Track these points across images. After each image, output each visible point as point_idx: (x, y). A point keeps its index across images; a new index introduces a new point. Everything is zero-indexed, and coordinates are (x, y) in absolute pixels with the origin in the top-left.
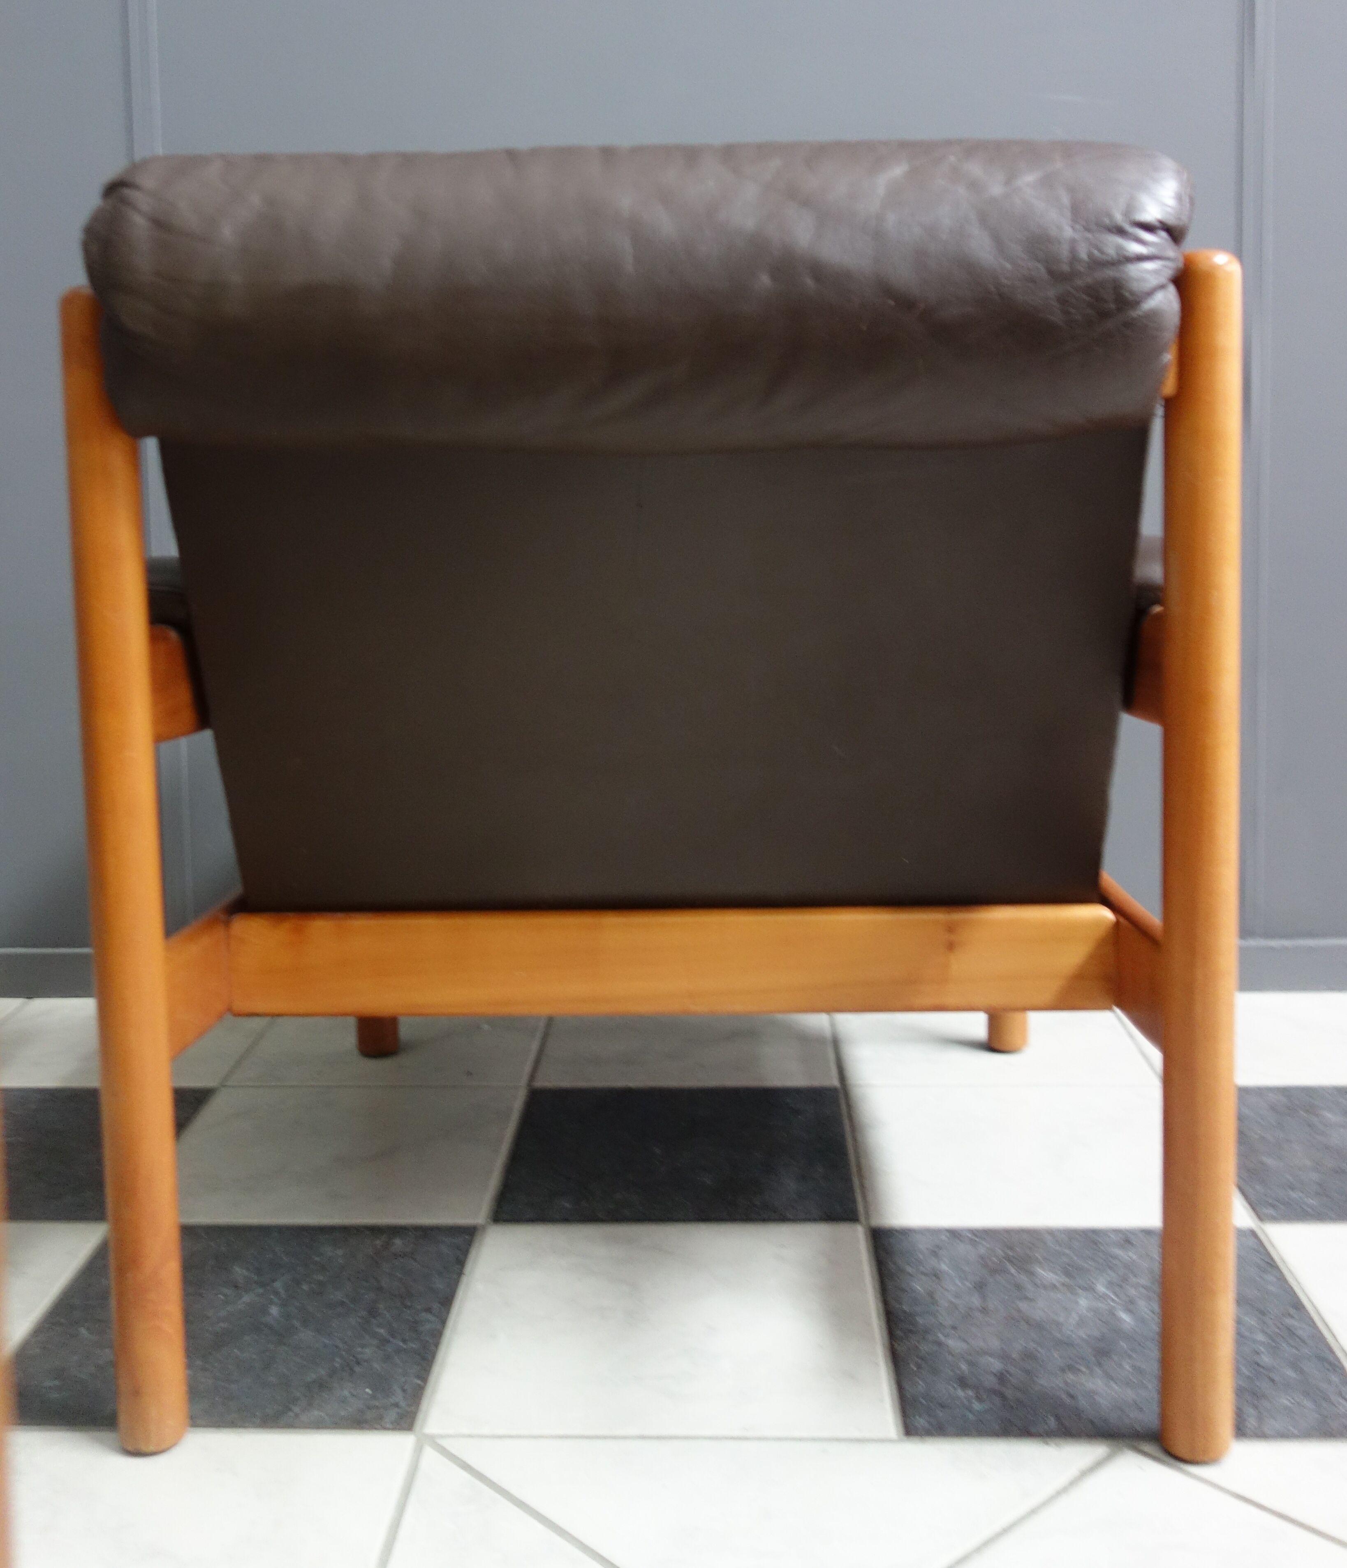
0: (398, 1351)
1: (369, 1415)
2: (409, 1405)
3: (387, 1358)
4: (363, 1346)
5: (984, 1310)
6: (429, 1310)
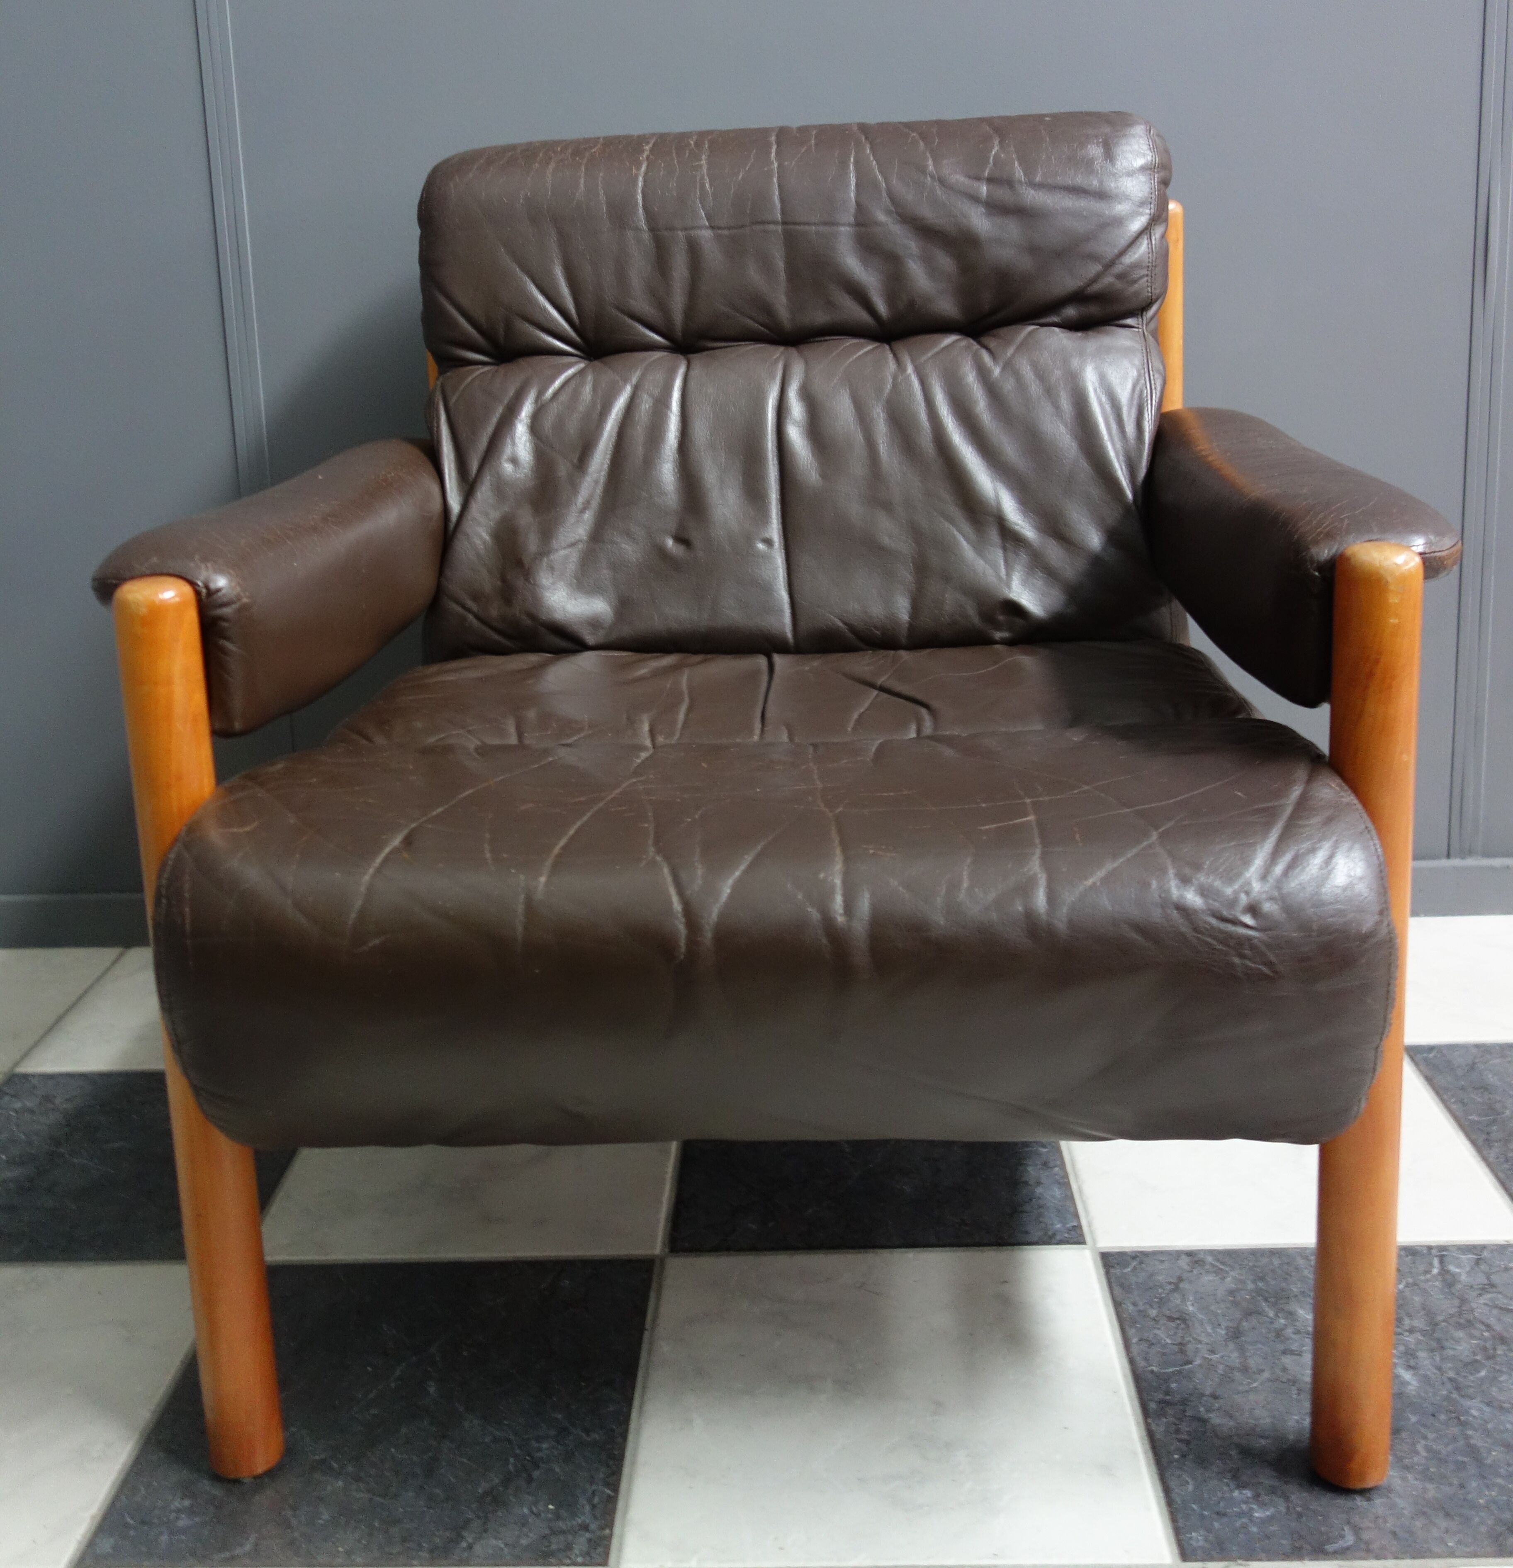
0: (580, 1445)
1: (556, 1543)
2: (602, 1528)
3: (568, 1456)
4: (539, 1439)
5: (1245, 1370)
6: (610, 1383)
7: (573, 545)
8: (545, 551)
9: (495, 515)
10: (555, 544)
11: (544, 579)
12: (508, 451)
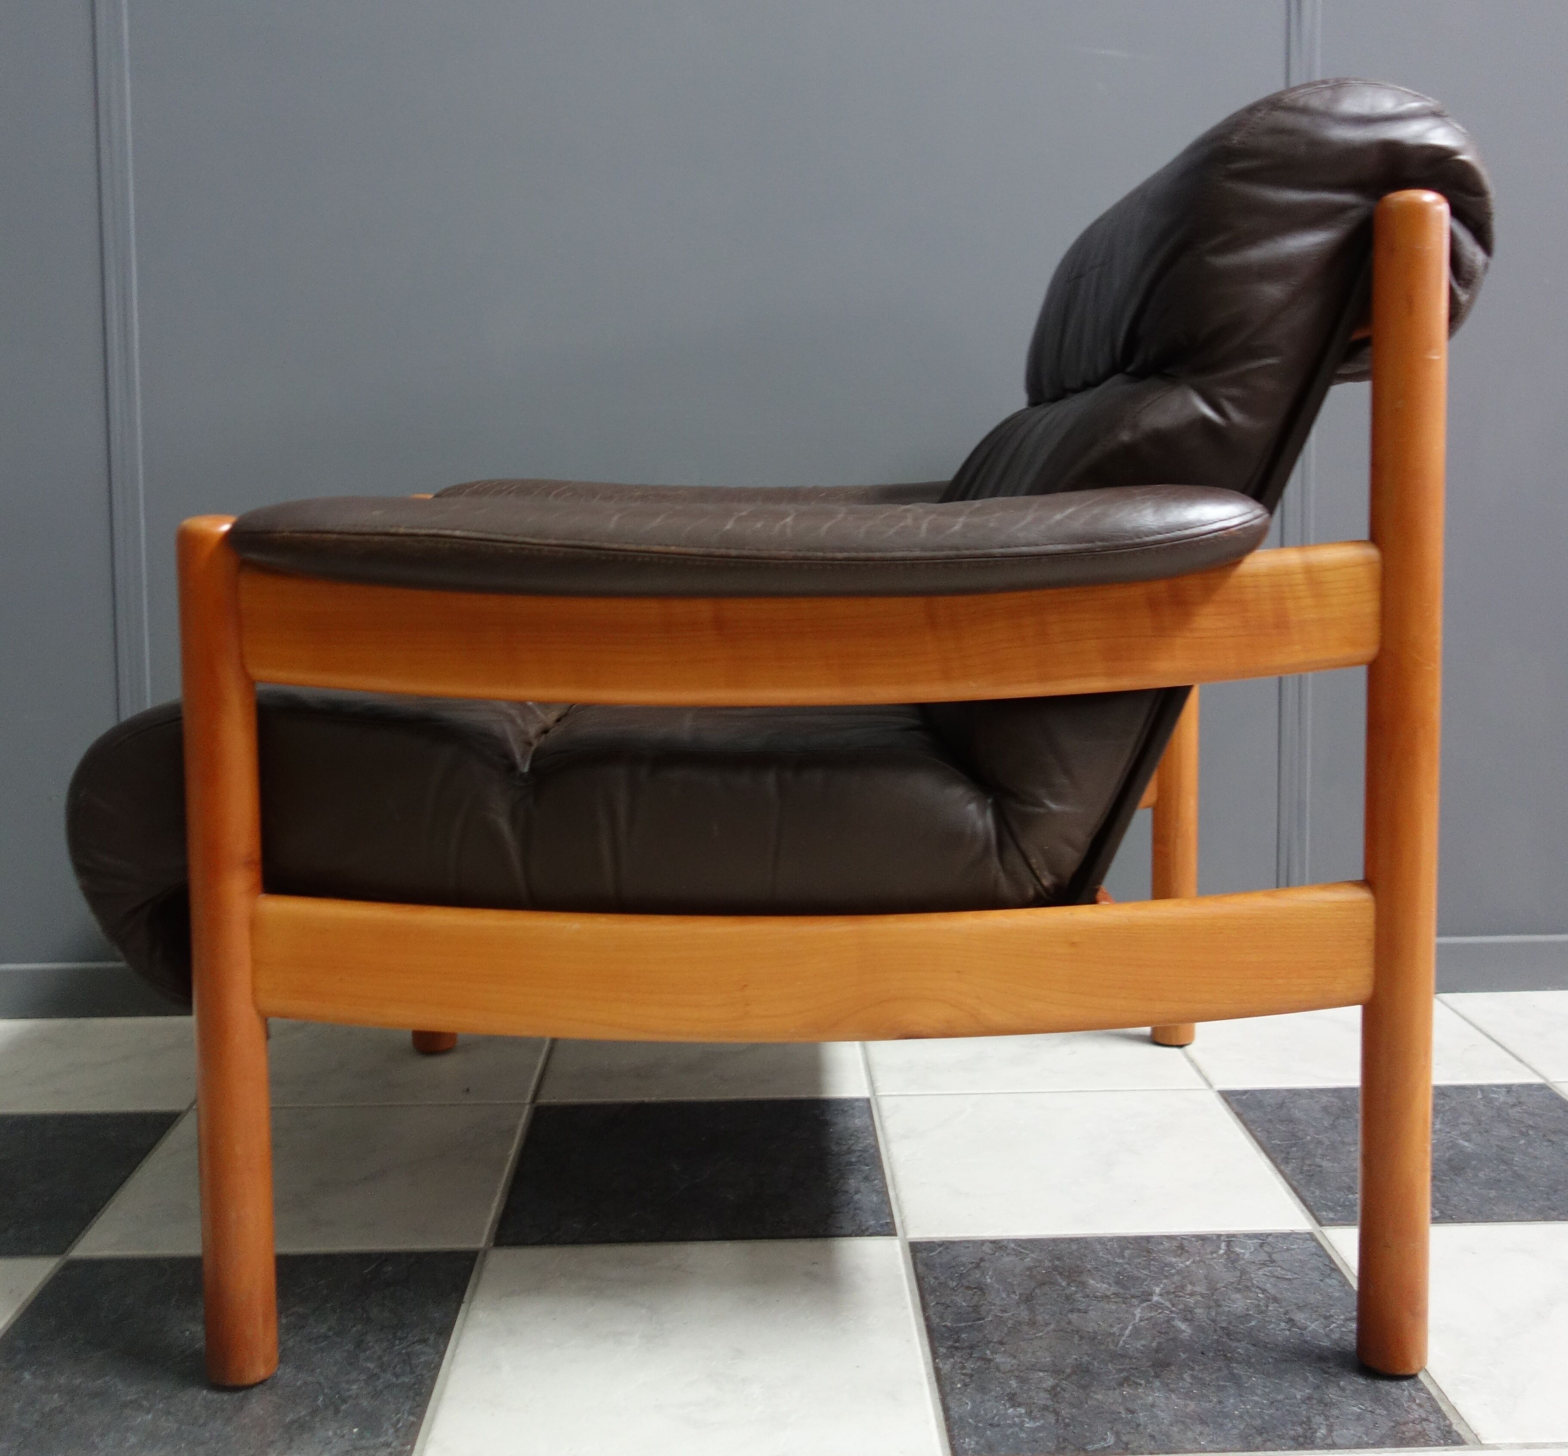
0: (389, 1386)
3: (377, 1394)
4: (349, 1382)
6: (424, 1341)
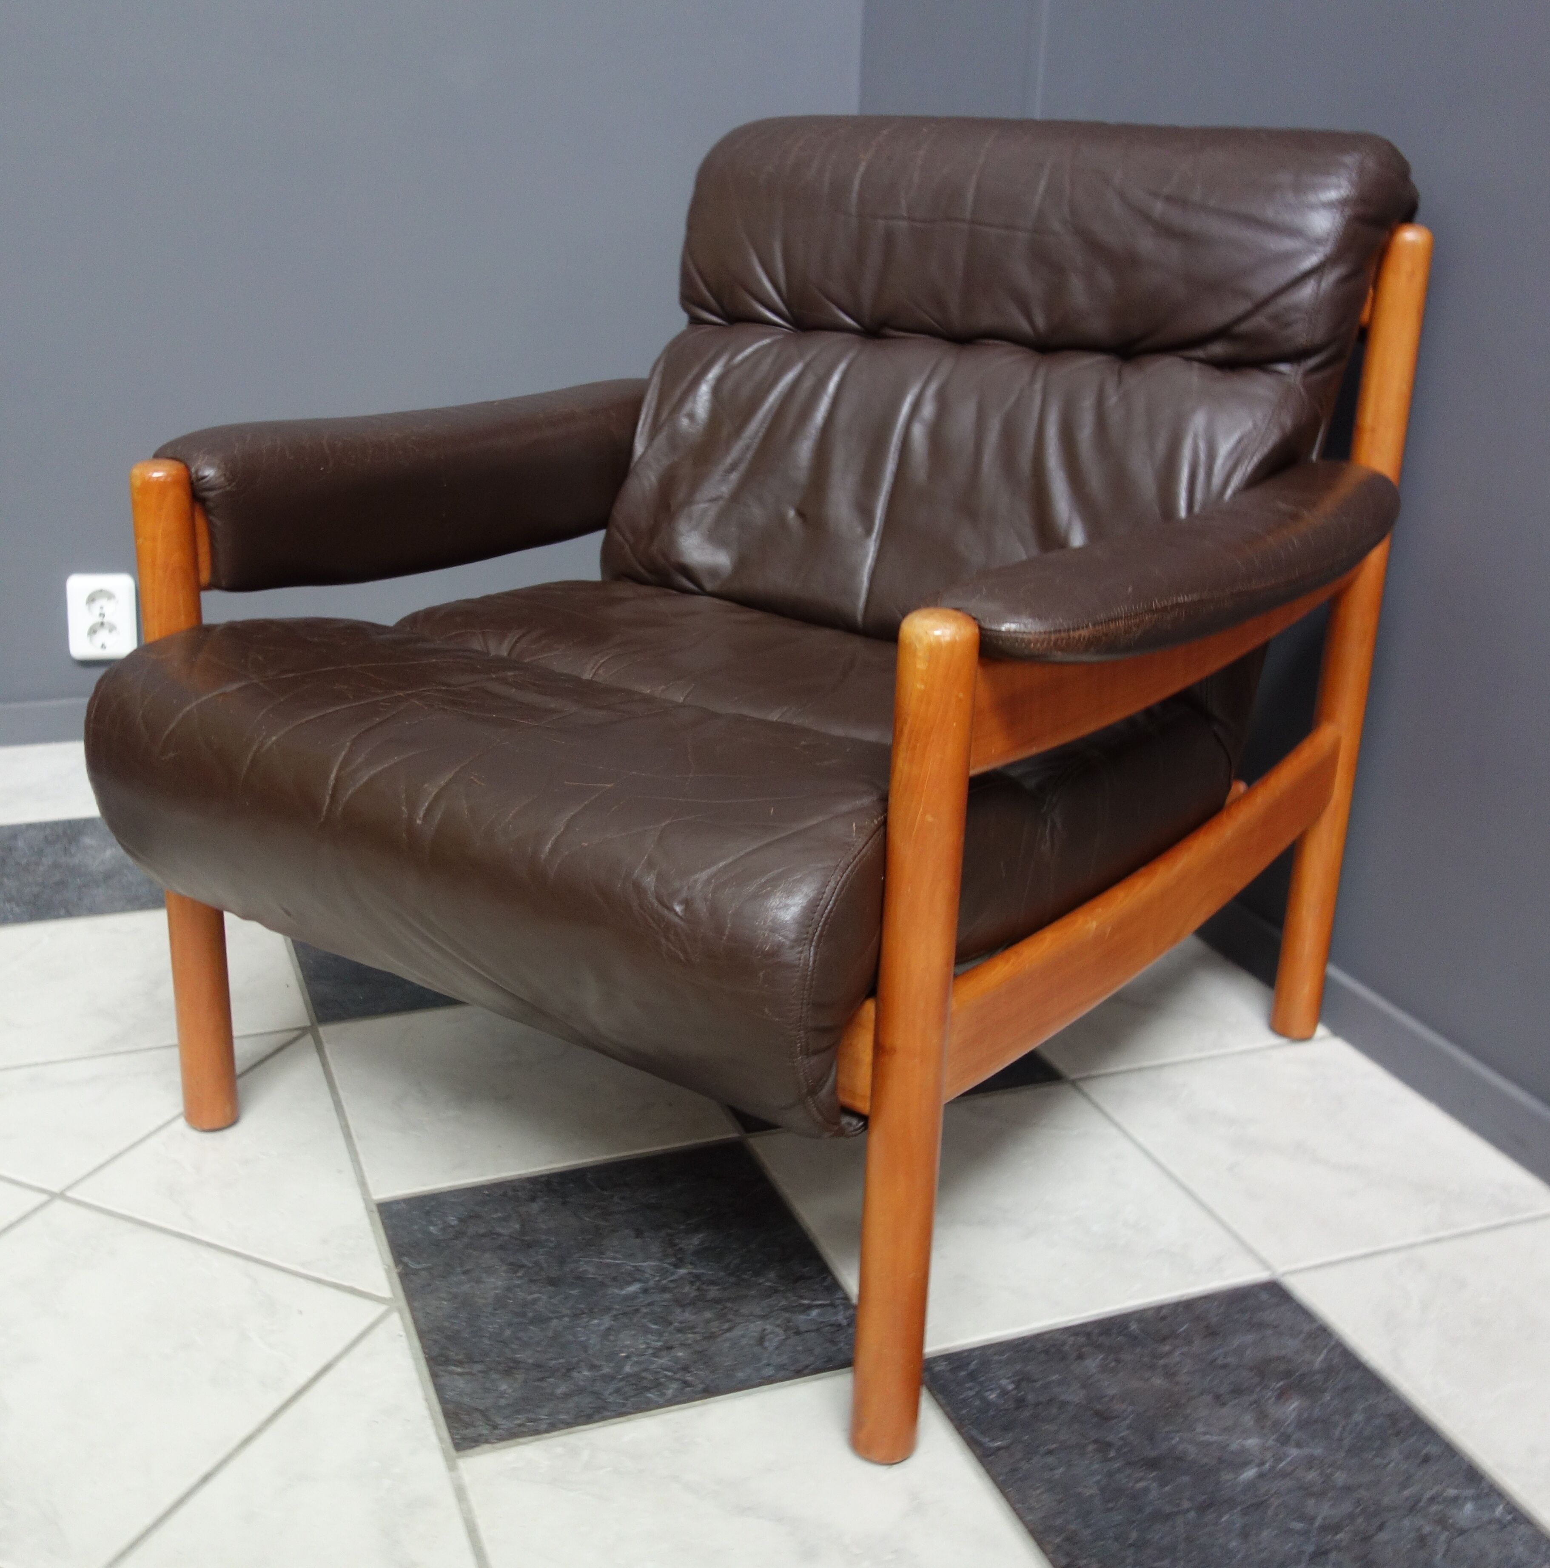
7: (713, 500)
8: (689, 501)
9: (665, 462)
10: (698, 496)
11: (683, 525)
12: (687, 407)
